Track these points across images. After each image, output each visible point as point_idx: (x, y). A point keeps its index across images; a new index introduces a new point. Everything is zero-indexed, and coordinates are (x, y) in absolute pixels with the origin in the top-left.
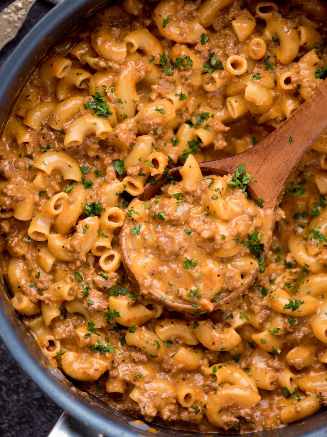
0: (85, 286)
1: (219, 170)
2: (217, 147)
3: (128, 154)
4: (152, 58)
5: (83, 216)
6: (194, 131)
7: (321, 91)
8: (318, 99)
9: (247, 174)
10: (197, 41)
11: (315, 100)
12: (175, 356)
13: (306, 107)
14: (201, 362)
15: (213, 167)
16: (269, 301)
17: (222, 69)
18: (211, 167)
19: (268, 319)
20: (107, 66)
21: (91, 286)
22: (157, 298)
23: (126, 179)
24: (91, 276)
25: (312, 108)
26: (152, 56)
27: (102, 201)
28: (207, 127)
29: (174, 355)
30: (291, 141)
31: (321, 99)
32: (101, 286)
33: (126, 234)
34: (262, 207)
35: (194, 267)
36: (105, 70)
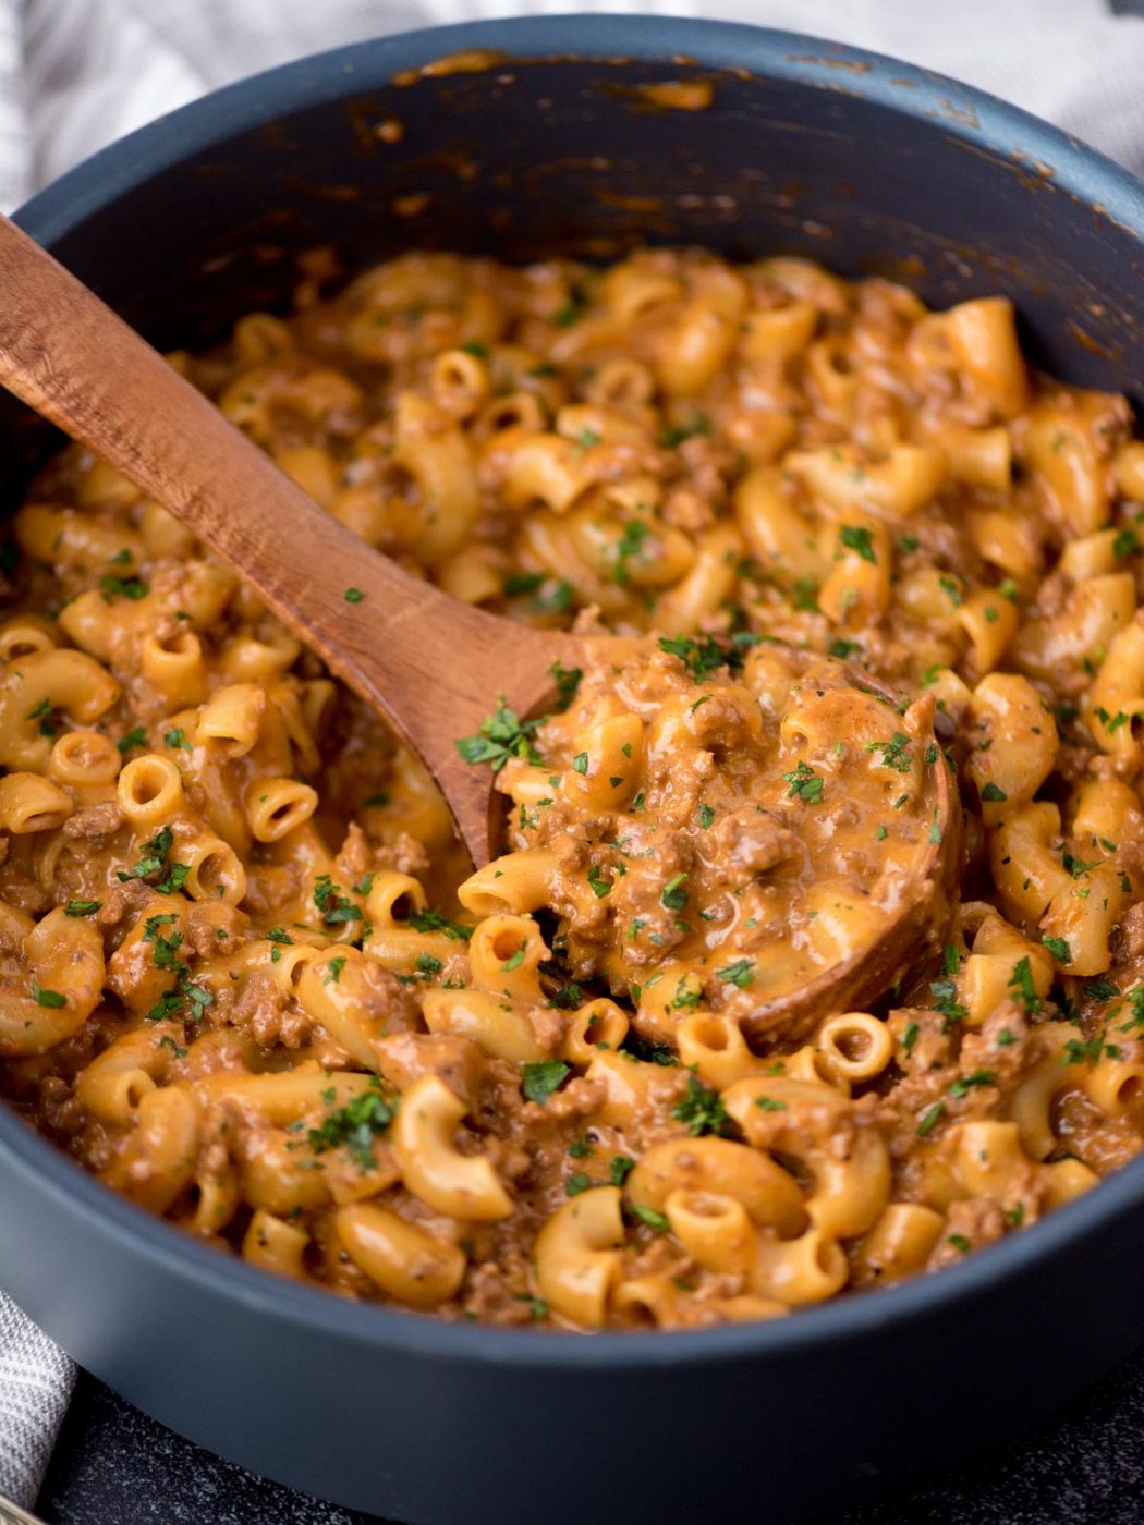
0: (957, 1091)
1: (490, 819)
2: (419, 856)
3: (495, 1057)
4: (167, 1045)
5: (732, 1132)
6: (382, 924)
7: (189, 499)
8: (214, 505)
9: (486, 727)
10: (94, 925)
11: (219, 517)
12: (1107, 839)
13: (246, 548)
14: (1103, 776)
15: (485, 836)
16: (862, 624)
17: (169, 834)
18: (487, 842)
19: (919, 624)
20: (221, 1138)
21: (951, 1073)
22: (939, 851)
23: (578, 1048)
24: (921, 1083)
25: (244, 524)
26: (162, 1045)
27: (667, 1092)
28: (362, 891)
29: (1105, 843)
30: (355, 597)
31: (213, 494)
32: (943, 1041)
33: (757, 1004)
34: (578, 675)
35: (813, 772)
36: (236, 1164)
